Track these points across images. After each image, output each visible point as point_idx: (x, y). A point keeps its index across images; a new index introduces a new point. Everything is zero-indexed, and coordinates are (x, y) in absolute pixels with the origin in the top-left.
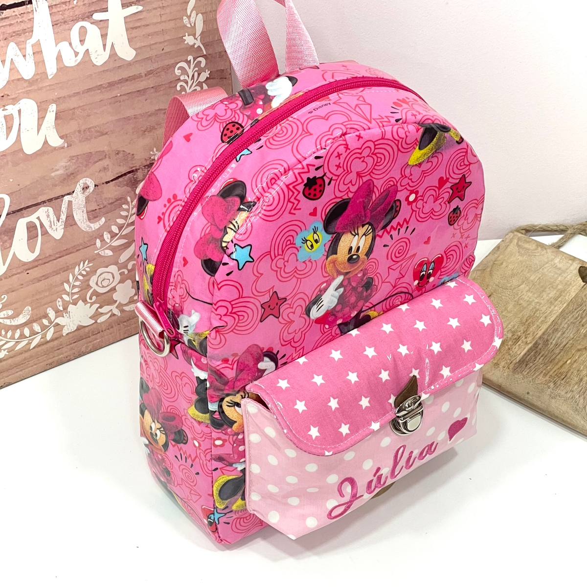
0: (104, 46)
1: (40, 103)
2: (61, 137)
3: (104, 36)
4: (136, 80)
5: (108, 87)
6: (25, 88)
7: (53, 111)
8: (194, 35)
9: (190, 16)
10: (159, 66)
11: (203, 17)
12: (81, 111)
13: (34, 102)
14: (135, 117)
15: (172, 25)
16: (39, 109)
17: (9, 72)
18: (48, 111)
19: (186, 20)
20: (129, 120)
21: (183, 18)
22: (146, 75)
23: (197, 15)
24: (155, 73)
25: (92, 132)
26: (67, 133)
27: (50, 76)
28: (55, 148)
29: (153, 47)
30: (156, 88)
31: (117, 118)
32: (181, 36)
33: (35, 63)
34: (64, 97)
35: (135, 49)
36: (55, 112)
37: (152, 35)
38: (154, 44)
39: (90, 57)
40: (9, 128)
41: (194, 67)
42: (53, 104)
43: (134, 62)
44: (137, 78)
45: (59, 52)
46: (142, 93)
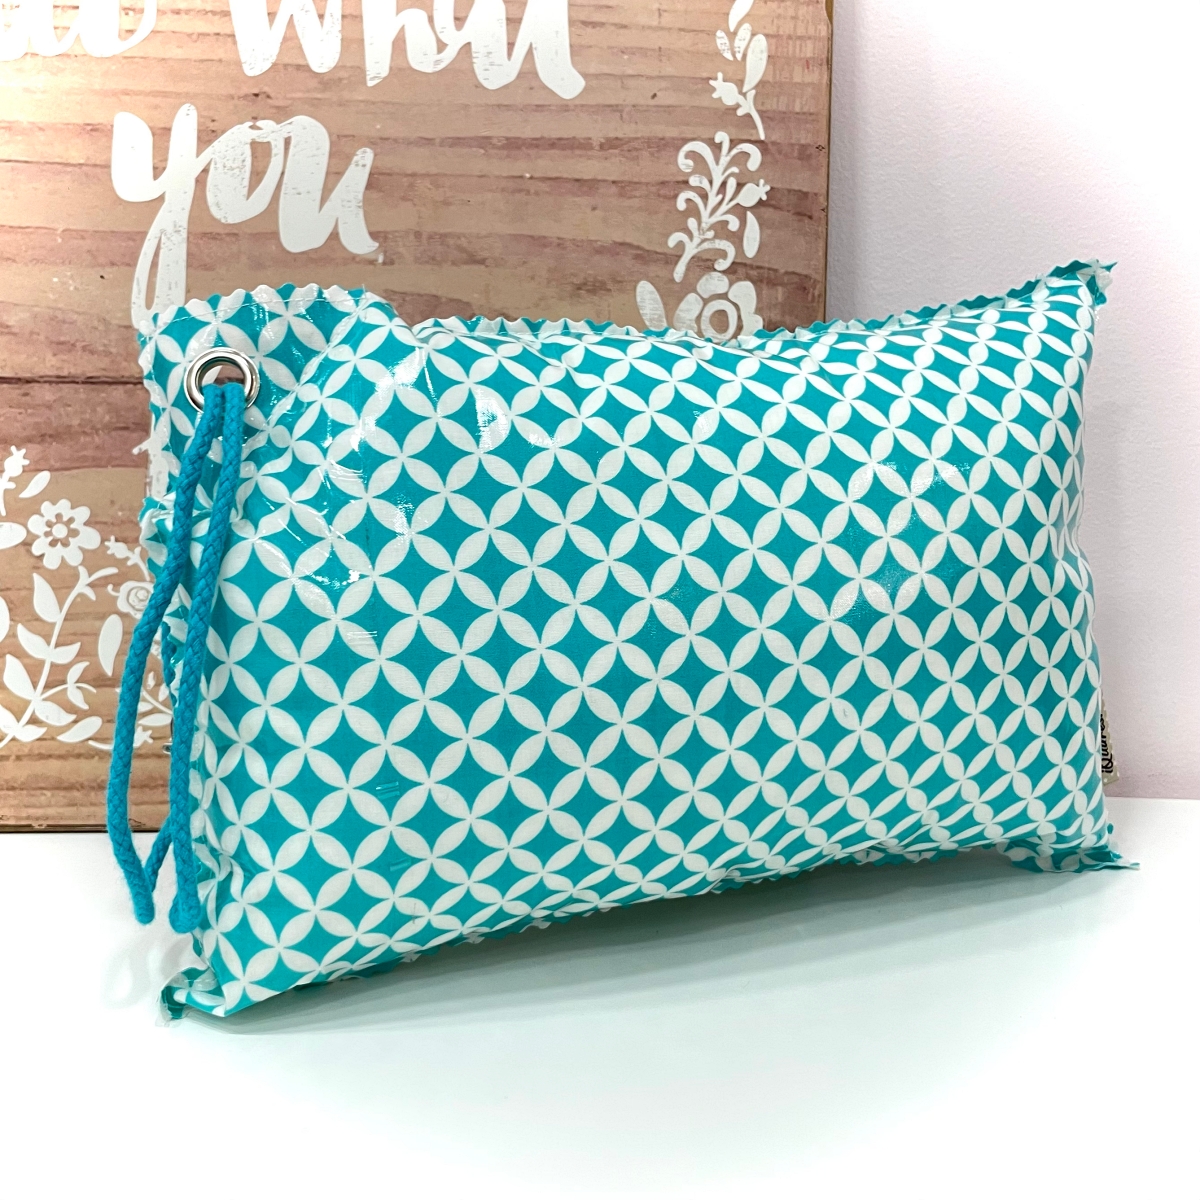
0: (511, 45)
1: (338, 136)
2: (374, 235)
3: (514, 22)
4: (578, 152)
5: (503, 147)
6: (308, 91)
7: (364, 166)
8: (740, 83)
9: (735, 33)
10: (639, 135)
11: (769, 45)
12: (430, 186)
13: (324, 130)
14: (561, 244)
15: (685, 42)
16: (334, 149)
17: (282, 43)
18: (353, 162)
19: (723, 41)
20: (545, 246)
21: (715, 35)
22: (602, 146)
23: (753, 35)
24: (625, 147)
25: (448, 246)
26: (388, 230)
27: (372, 79)
28: (354, 258)
29: (631, 83)
30: (623, 187)
31: (513, 232)
32: (705, 75)
33: (342, 40)
34: (396, 141)
35: (585, 76)
36: (367, 170)
37: (634, 54)
38: (633, 76)
39: (472, 63)
40: (258, 174)
41: (731, 164)
42: (368, 150)
43: (576, 106)
44: (578, 148)
45: (402, 29)
46: (585, 189)
